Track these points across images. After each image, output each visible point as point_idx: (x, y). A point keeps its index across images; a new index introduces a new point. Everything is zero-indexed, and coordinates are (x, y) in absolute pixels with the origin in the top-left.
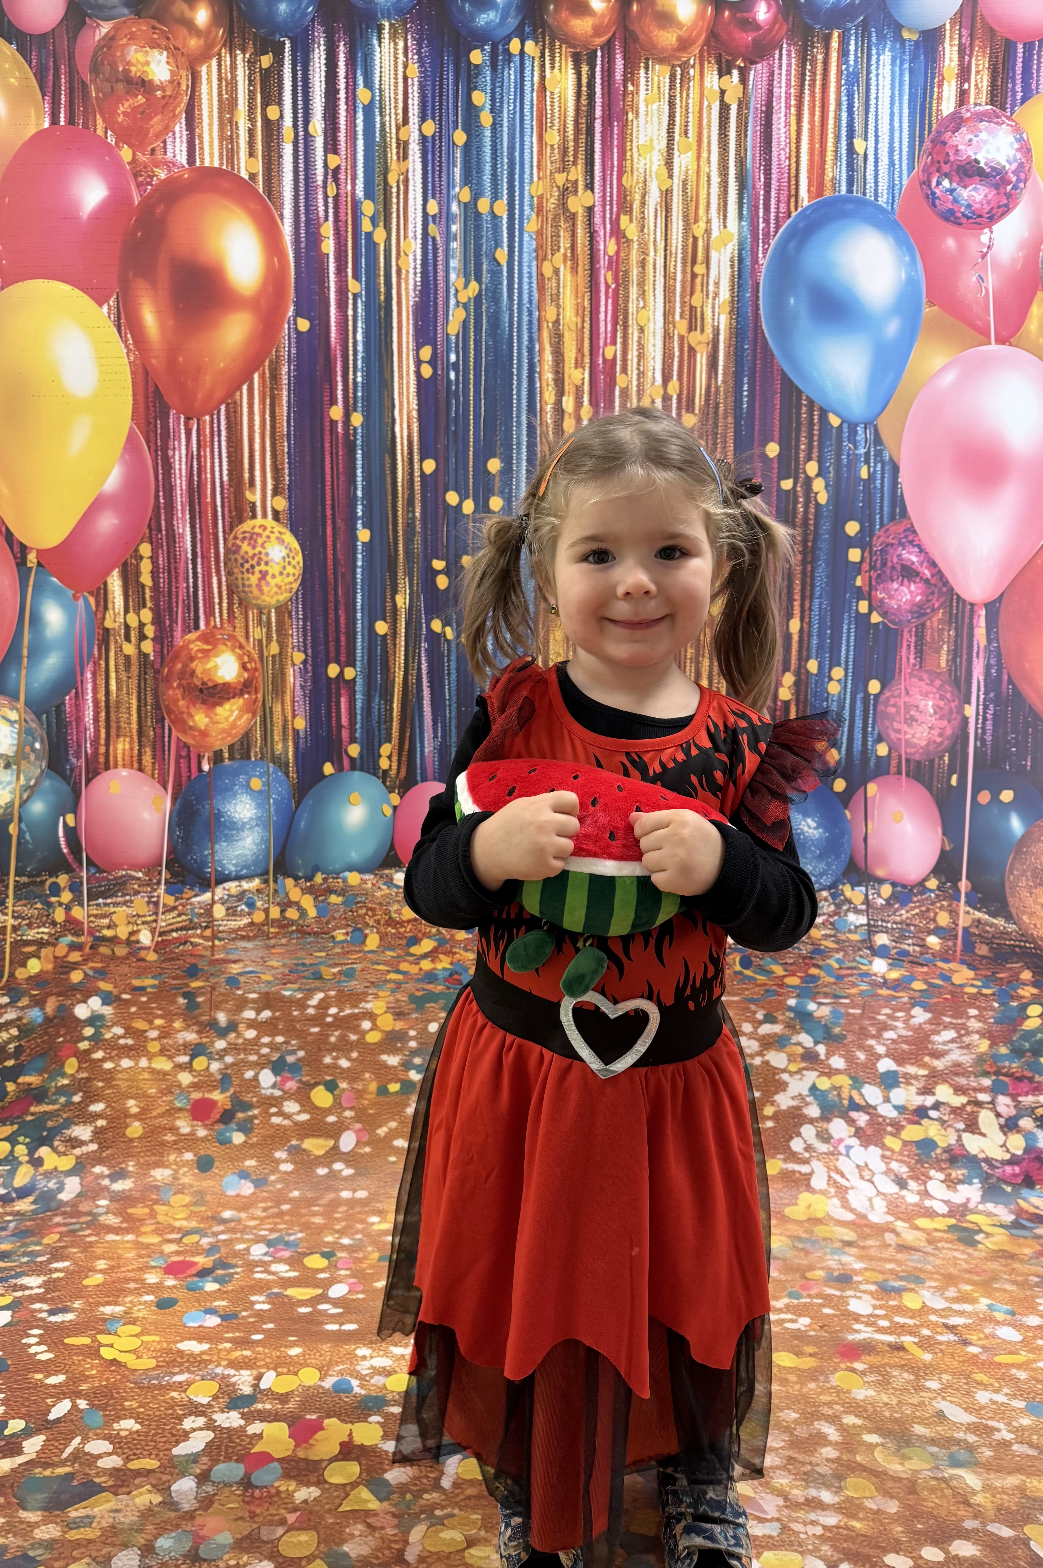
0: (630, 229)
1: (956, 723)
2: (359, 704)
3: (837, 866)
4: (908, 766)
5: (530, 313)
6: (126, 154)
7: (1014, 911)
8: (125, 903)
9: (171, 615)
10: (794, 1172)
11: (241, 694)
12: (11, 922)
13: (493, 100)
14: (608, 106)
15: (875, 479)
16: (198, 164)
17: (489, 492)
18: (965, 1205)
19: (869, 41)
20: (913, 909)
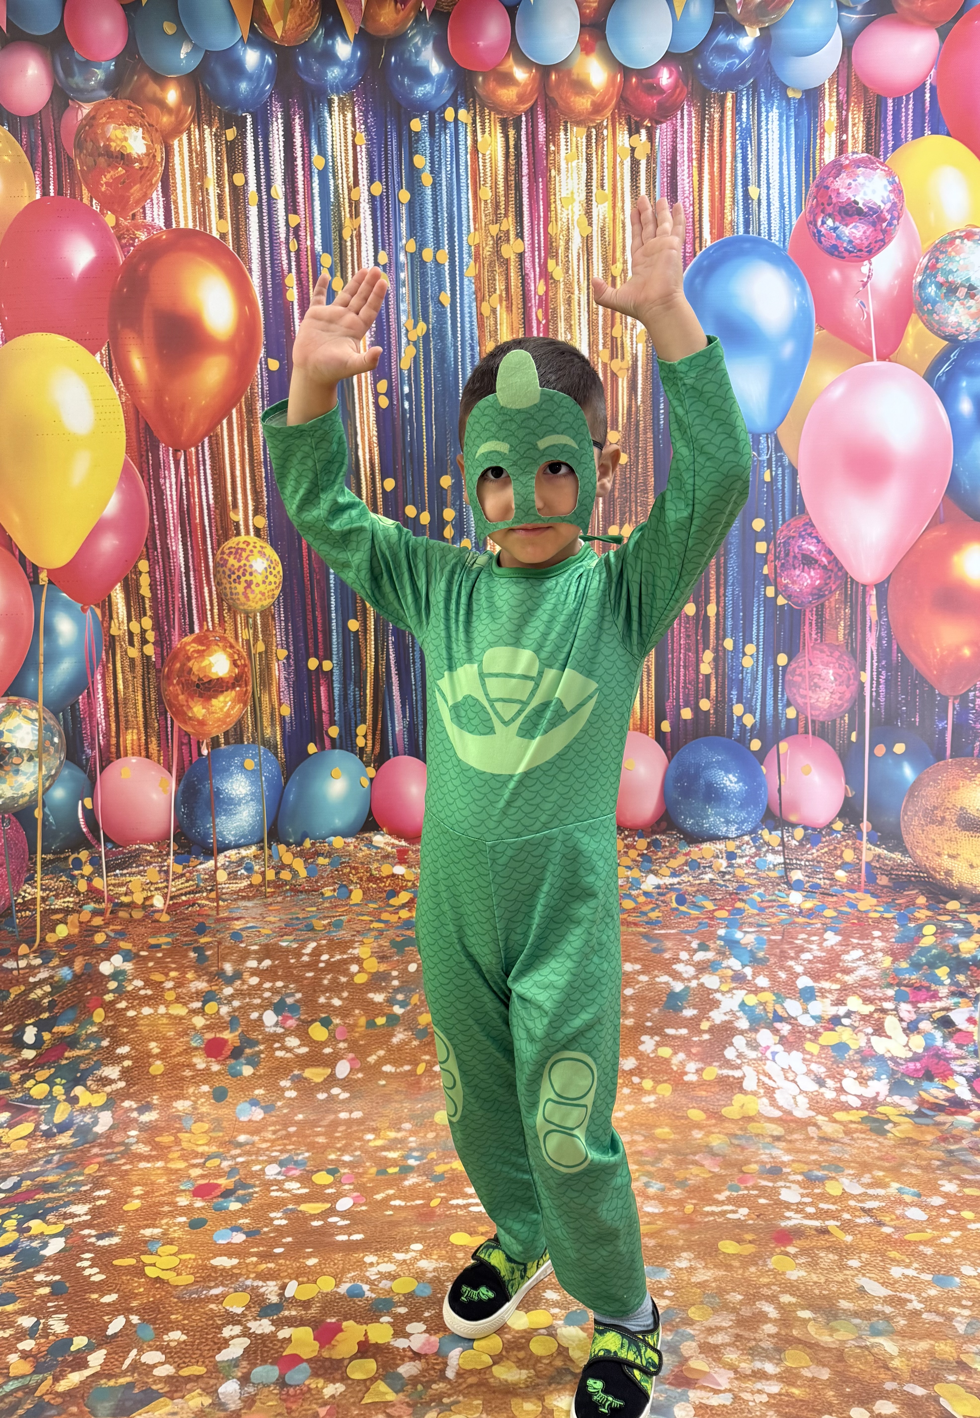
0: (556, 271)
1: (854, 688)
2: (336, 692)
3: (756, 814)
4: (814, 727)
5: (472, 349)
6: (110, 219)
7: (908, 847)
8: (139, 873)
9: (168, 622)
10: (728, 1077)
11: (233, 687)
12: (40, 894)
13: (432, 162)
14: (533, 165)
15: (777, 481)
16: (174, 226)
17: (443, 505)
18: (875, 1098)
19: (759, 100)
20: (823, 848)
